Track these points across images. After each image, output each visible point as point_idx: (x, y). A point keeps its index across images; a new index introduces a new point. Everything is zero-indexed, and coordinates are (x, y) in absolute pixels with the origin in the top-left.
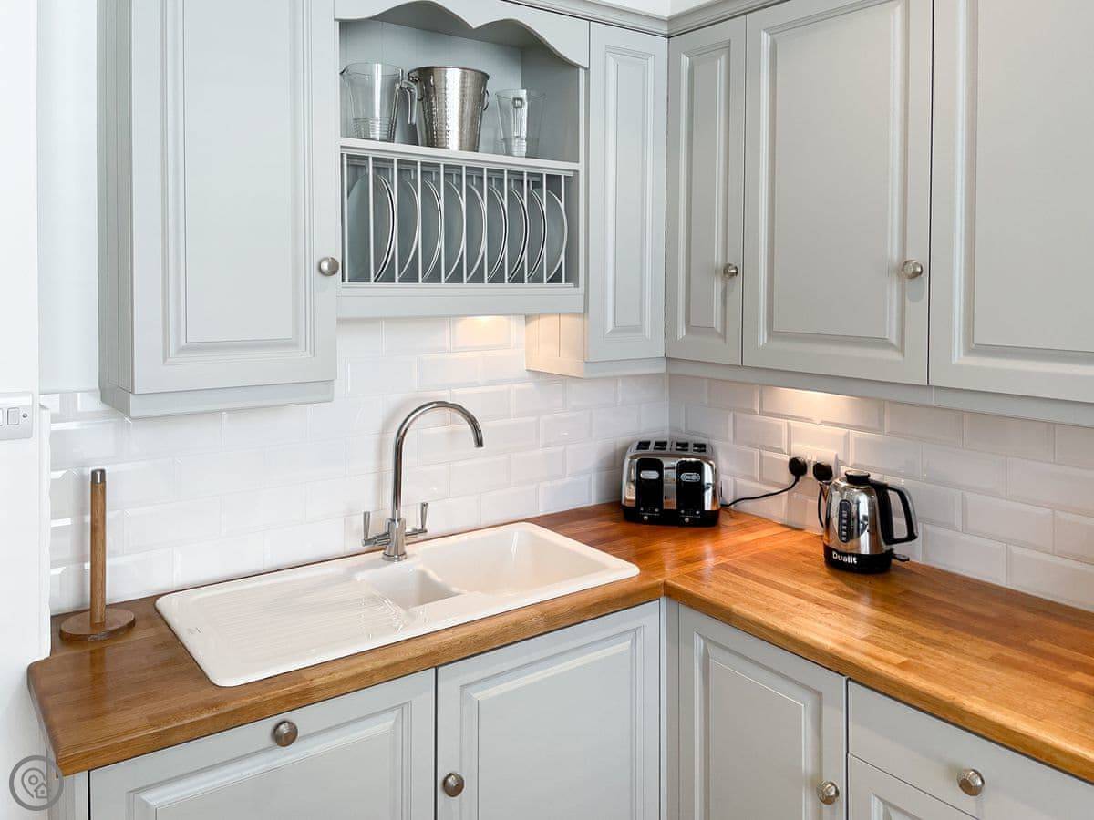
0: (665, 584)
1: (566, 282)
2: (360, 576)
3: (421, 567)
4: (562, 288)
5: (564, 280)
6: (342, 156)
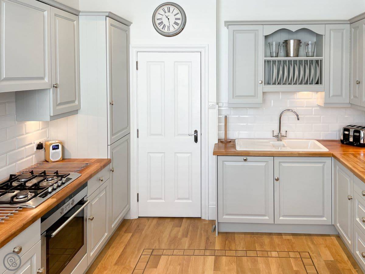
0: (332, 154)
1: (320, 84)
2: (271, 142)
3: (284, 143)
4: (319, 86)
5: (319, 84)
6: (265, 61)
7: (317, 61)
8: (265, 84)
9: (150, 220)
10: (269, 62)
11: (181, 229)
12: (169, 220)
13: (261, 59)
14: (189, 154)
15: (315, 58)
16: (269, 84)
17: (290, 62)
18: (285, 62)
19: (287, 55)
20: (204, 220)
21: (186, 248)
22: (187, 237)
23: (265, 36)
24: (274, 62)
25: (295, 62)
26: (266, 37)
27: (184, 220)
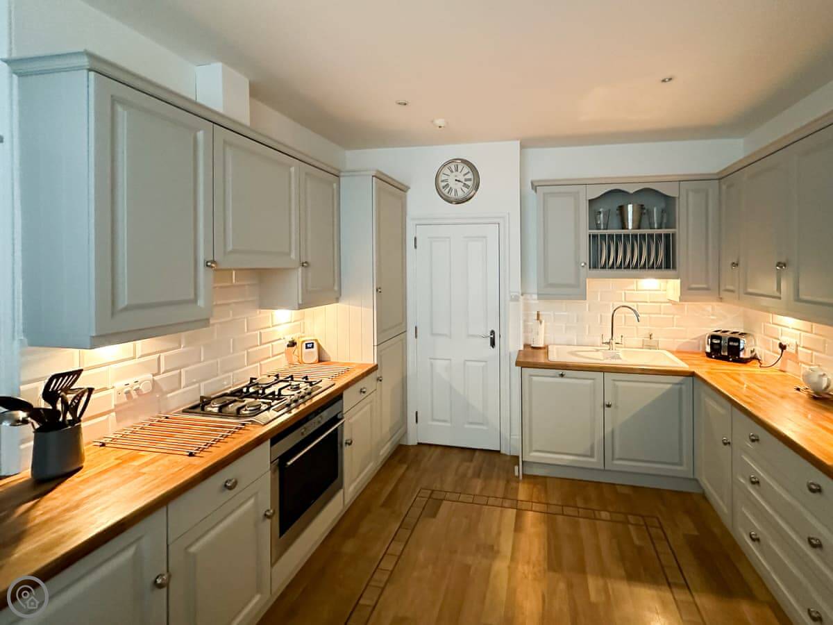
0: (693, 372)
1: (672, 268)
3: (619, 353)
4: (670, 270)
6: (590, 236)
7: (667, 236)
8: (590, 268)
9: (433, 449)
10: (595, 236)
11: (472, 465)
12: (456, 451)
13: (585, 232)
14: (484, 363)
15: (663, 231)
16: (595, 267)
17: (627, 236)
18: (619, 236)
19: (624, 226)
20: (505, 455)
21: (477, 492)
22: (479, 476)
23: (589, 200)
24: (603, 236)
25: (635, 236)
26: (591, 201)
27: (477, 453)
